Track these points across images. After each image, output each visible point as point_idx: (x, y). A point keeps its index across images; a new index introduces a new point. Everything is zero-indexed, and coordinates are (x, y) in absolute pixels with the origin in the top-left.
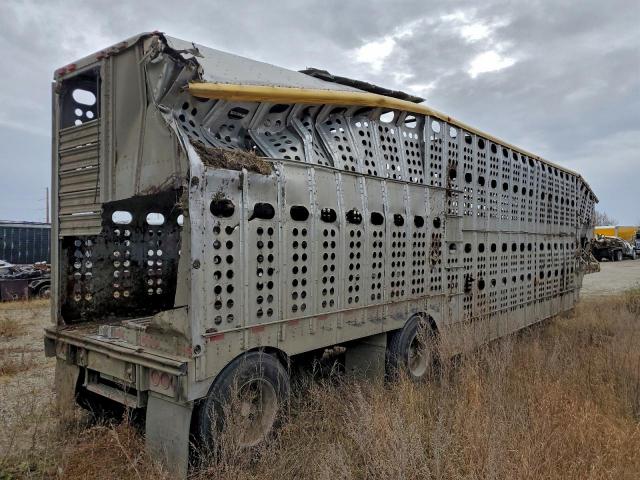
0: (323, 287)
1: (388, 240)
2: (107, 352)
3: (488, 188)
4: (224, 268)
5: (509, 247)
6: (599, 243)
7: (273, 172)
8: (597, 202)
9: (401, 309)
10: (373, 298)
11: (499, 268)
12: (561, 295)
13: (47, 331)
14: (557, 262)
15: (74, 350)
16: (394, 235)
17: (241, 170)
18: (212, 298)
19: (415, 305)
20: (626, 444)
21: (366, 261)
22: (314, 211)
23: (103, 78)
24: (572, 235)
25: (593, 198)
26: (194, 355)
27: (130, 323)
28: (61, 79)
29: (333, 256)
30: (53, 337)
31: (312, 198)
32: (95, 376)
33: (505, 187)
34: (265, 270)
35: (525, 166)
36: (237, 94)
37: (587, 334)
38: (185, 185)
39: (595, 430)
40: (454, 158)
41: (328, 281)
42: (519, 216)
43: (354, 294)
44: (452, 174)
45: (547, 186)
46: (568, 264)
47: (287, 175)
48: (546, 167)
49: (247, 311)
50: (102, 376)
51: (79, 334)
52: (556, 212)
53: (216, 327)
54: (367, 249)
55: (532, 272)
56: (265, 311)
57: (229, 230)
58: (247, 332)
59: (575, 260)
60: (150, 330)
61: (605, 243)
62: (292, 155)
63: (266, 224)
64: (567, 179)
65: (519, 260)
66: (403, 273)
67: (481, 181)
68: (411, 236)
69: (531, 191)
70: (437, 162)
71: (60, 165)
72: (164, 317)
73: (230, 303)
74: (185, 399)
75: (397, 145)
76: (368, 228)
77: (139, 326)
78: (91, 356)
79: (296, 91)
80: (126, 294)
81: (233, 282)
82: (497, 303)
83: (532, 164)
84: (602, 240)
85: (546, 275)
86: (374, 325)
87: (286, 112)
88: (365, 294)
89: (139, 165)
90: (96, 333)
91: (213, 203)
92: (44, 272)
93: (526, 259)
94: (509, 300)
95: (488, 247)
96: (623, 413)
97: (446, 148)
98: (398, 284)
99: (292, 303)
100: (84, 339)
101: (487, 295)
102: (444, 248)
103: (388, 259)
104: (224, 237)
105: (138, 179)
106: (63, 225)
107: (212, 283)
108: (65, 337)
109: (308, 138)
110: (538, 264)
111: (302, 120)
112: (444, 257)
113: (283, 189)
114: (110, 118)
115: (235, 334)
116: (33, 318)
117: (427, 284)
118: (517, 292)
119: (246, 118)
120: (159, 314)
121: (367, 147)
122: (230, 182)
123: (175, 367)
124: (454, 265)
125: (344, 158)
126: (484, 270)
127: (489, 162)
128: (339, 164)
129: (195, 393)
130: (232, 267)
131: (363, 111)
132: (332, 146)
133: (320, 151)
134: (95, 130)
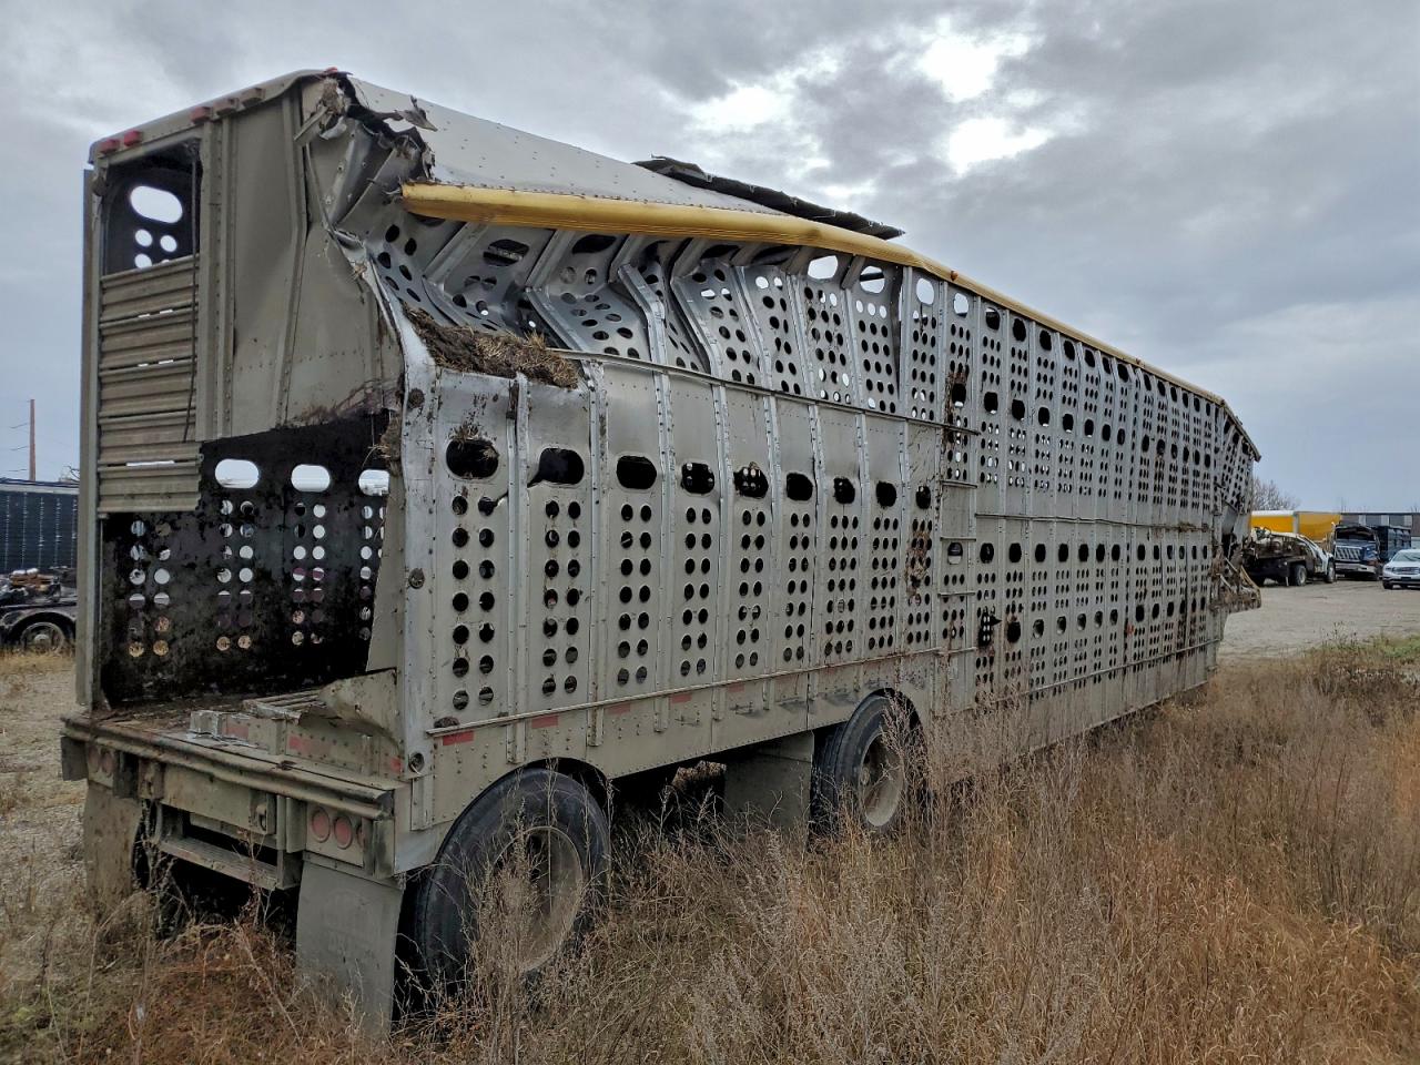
0: (683, 631)
1: (821, 532)
2: (208, 768)
3: (1031, 424)
4: (474, 587)
5: (1074, 553)
6: (1259, 546)
7: (581, 383)
8: (1258, 458)
9: (848, 681)
10: (787, 658)
11: (1051, 597)
12: (1180, 656)
13: (68, 722)
14: (1172, 587)
15: (132, 762)
16: (834, 522)
17: (515, 376)
18: (448, 652)
19: (874, 674)
20: (1308, 966)
21: (775, 577)
22: (668, 470)
23: (206, 165)
24: (1205, 527)
25: (1248, 449)
26: (409, 775)
27: (262, 705)
28: (106, 164)
29: (706, 566)
30: (79, 735)
31: (665, 441)
32: (180, 822)
33: (1068, 422)
34: (562, 595)
35: (1110, 379)
36: (506, 210)
37: (1232, 738)
38: (393, 407)
39: (1246, 936)
40: (961, 360)
41: (695, 620)
42: (1096, 486)
43: (748, 648)
44: (958, 392)
45: (1155, 423)
46: (1194, 590)
47: (613, 389)
48: (1154, 382)
49: (522, 682)
50: (194, 822)
51: (142, 729)
52: (1172, 479)
53: (455, 714)
54: (777, 553)
55: (1119, 606)
56: (560, 682)
57: (487, 507)
58: (521, 727)
59: (1208, 583)
60: (307, 720)
61: (1271, 547)
62: (623, 346)
63: (565, 495)
64: (1197, 408)
65: (1092, 580)
66: (851, 605)
67: (1018, 410)
68: (870, 525)
69: (1121, 434)
70: (927, 368)
71: (102, 354)
72: (343, 693)
73: (487, 664)
74: (388, 868)
75: (842, 329)
76: (779, 505)
77: (282, 711)
78: (172, 778)
79: (631, 207)
80: (245, 642)
81: (494, 618)
82: (1047, 673)
83: (1124, 375)
84: (1264, 541)
85: (1148, 614)
86: (788, 715)
87: (608, 252)
88: (771, 649)
89: (288, 362)
90: (184, 727)
91: (453, 446)
92: (33, 594)
93: (1109, 579)
94: (1070, 666)
95: (1028, 552)
96: (1302, 903)
97: (944, 338)
98: (840, 628)
99: (617, 664)
100: (157, 739)
101: (1026, 654)
102: (937, 553)
103: (821, 575)
104: (474, 522)
105: (285, 390)
106: (107, 488)
107: (450, 620)
108: (110, 735)
109: (657, 310)
110: (1134, 589)
111: (642, 270)
112: (938, 571)
113: (602, 419)
114: (222, 255)
115: (494, 731)
116: (10, 696)
117: (899, 629)
118: (1089, 649)
119: (522, 263)
120: (332, 687)
121: (780, 333)
122: (490, 401)
123: (367, 801)
124: (957, 589)
125: (732, 355)
126: (1018, 601)
127: (1034, 370)
128: (722, 369)
129: (408, 856)
130: (492, 586)
131: (774, 254)
132: (706, 328)
133: (680, 338)
134: (187, 280)
